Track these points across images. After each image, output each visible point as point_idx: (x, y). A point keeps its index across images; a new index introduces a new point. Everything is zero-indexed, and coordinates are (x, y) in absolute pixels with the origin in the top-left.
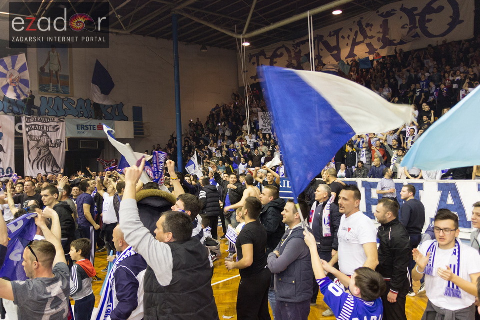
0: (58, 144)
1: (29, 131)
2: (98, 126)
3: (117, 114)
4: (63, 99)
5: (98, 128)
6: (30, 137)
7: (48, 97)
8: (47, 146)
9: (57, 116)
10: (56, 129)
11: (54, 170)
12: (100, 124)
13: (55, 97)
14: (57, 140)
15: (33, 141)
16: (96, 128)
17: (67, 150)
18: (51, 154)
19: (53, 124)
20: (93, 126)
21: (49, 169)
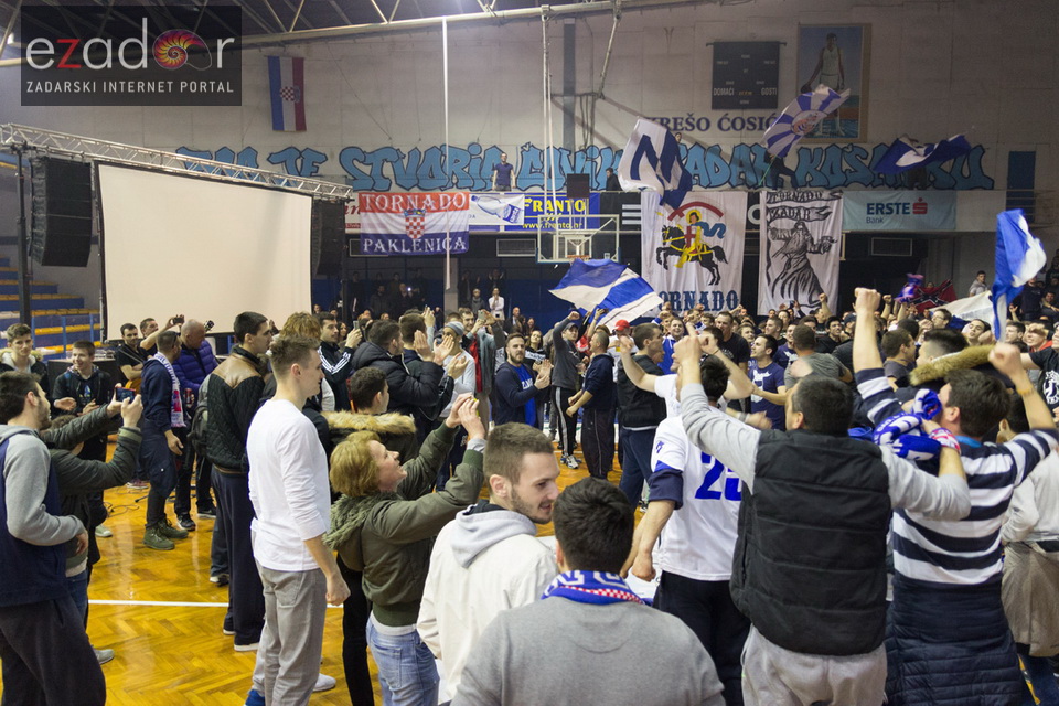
0: (823, 247)
1: (771, 220)
2: (915, 205)
3: (966, 173)
4: (842, 149)
5: (914, 208)
6: (772, 233)
7: (812, 146)
8: (804, 249)
9: (827, 187)
10: (824, 214)
11: (813, 299)
12: (920, 199)
13: (828, 145)
14: (823, 238)
15: (778, 239)
16: (911, 210)
17: (843, 259)
18: (810, 267)
19: (818, 204)
20: (905, 204)
21: (803, 298)
